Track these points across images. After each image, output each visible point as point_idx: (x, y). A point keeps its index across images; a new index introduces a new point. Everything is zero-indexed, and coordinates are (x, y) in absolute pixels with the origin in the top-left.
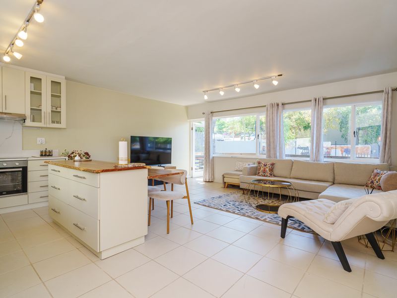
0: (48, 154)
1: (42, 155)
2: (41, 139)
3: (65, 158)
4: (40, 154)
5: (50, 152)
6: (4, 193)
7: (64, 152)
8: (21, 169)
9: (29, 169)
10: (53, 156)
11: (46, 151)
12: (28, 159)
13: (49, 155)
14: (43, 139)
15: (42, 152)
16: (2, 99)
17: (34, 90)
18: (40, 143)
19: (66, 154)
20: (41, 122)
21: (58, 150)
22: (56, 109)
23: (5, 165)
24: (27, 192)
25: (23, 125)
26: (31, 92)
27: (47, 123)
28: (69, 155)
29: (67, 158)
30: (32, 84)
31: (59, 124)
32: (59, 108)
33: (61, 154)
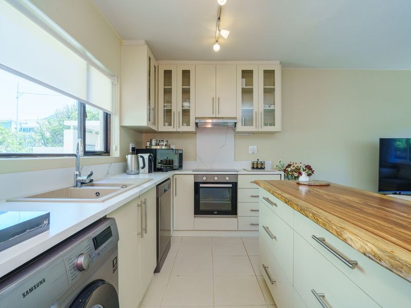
0: (259, 166)
1: (253, 168)
2: (253, 147)
3: (280, 173)
4: (251, 166)
5: (262, 164)
6: (215, 213)
7: (278, 164)
8: (231, 185)
9: (239, 186)
10: (266, 170)
11: (257, 163)
12: (239, 173)
13: (261, 168)
14: (255, 147)
15: (253, 164)
16: (216, 101)
17: (246, 86)
18: (251, 152)
19: (281, 167)
20: (252, 125)
21: (271, 162)
22: (269, 107)
23: (216, 178)
24: (237, 215)
25: (234, 131)
26: (243, 89)
27: (259, 126)
28: (284, 168)
29: (282, 173)
30: (244, 79)
31: (273, 127)
32: (273, 105)
33: (275, 167)
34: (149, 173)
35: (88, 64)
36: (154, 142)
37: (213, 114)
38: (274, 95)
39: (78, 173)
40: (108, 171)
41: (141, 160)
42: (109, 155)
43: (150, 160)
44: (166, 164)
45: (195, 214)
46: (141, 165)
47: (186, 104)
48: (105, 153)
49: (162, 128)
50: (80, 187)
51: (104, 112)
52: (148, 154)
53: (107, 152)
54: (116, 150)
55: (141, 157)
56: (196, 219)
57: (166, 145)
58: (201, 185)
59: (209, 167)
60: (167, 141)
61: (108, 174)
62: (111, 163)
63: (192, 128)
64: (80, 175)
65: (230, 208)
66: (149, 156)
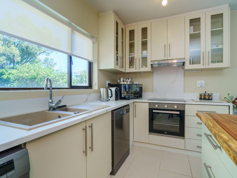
0: (207, 98)
1: (201, 99)
2: (201, 81)
3: (228, 104)
4: (199, 97)
5: (209, 96)
6: (165, 132)
7: (226, 96)
8: (178, 113)
9: (186, 113)
10: (213, 101)
11: (205, 95)
12: (186, 103)
13: (209, 99)
14: (203, 82)
15: (201, 95)
16: (167, 47)
17: (194, 32)
18: (199, 86)
19: (230, 99)
20: (200, 63)
21: (219, 94)
22: (217, 47)
23: (166, 106)
24: (184, 137)
25: (184, 69)
26: (190, 35)
27: (206, 64)
28: (233, 100)
29: (231, 105)
30: (192, 27)
31: (221, 63)
32: (220, 45)
33: (223, 98)
34: (115, 100)
35: (72, 30)
36: (122, 80)
37: (165, 57)
38: (222, 36)
39: (51, 101)
40: (87, 99)
41: (109, 91)
42: (92, 89)
43: (116, 92)
44: (135, 94)
45: (150, 131)
46: (110, 95)
47: (144, 52)
48: (89, 87)
49: (128, 70)
50: (52, 111)
51: (89, 62)
52: (115, 88)
53: (90, 86)
54: (95, 85)
55: (110, 89)
56: (150, 135)
57: (130, 82)
58: (154, 111)
59: (163, 97)
60: (132, 79)
61: (86, 100)
62: (90, 94)
63: (149, 69)
64: (52, 103)
65: (178, 131)
66: (116, 89)
